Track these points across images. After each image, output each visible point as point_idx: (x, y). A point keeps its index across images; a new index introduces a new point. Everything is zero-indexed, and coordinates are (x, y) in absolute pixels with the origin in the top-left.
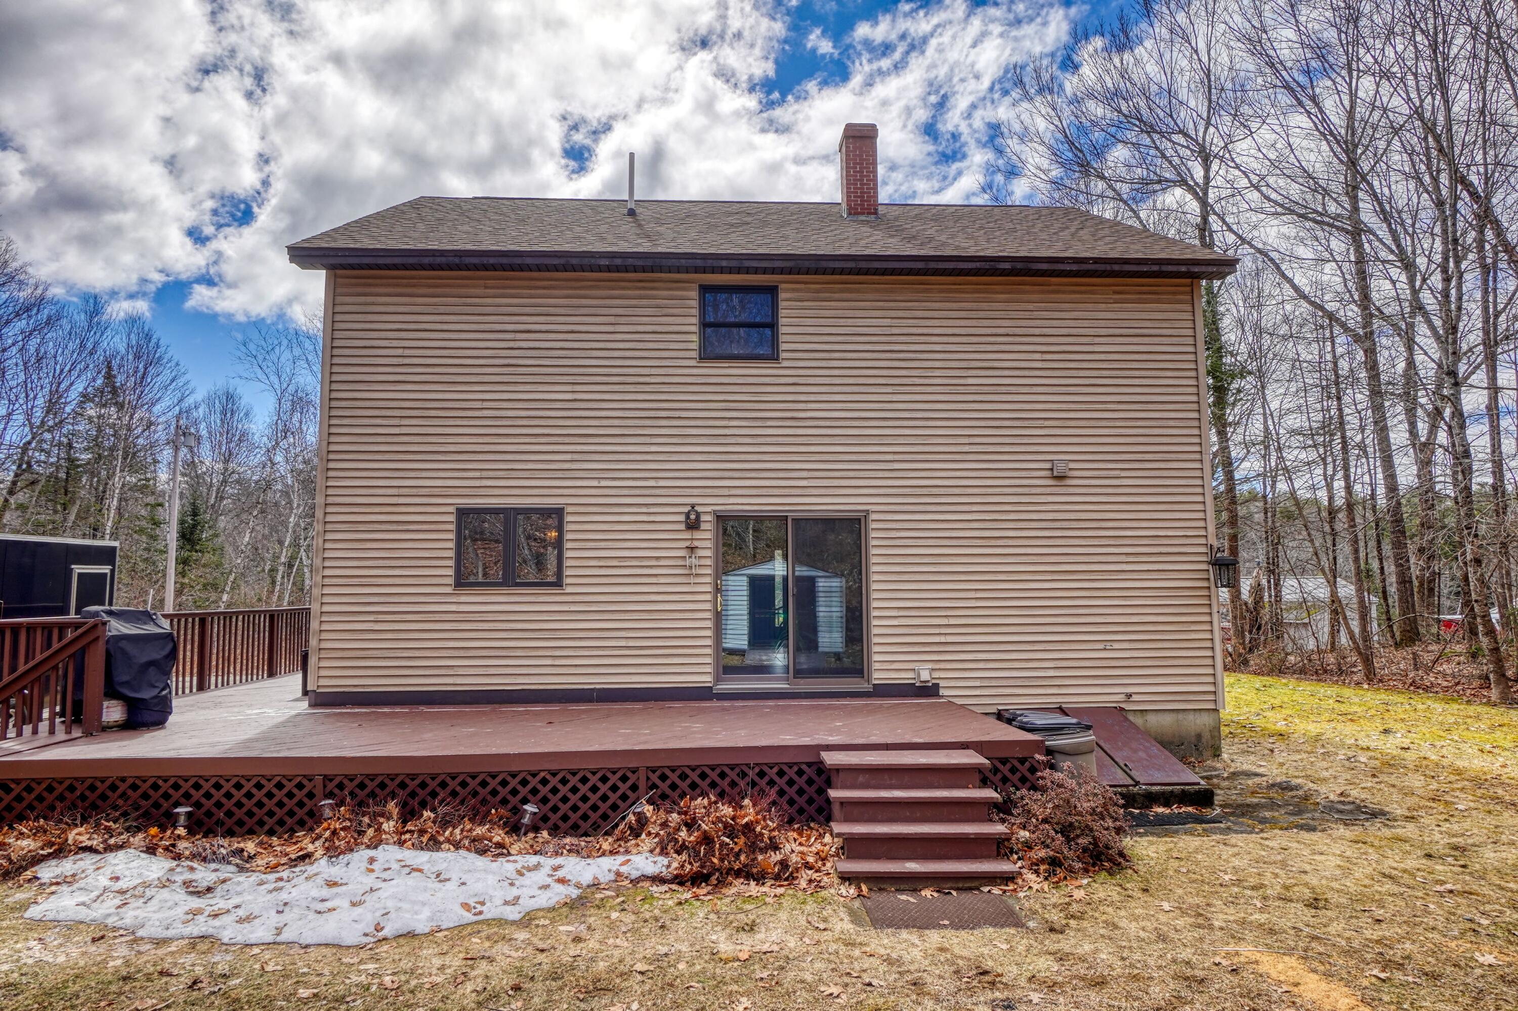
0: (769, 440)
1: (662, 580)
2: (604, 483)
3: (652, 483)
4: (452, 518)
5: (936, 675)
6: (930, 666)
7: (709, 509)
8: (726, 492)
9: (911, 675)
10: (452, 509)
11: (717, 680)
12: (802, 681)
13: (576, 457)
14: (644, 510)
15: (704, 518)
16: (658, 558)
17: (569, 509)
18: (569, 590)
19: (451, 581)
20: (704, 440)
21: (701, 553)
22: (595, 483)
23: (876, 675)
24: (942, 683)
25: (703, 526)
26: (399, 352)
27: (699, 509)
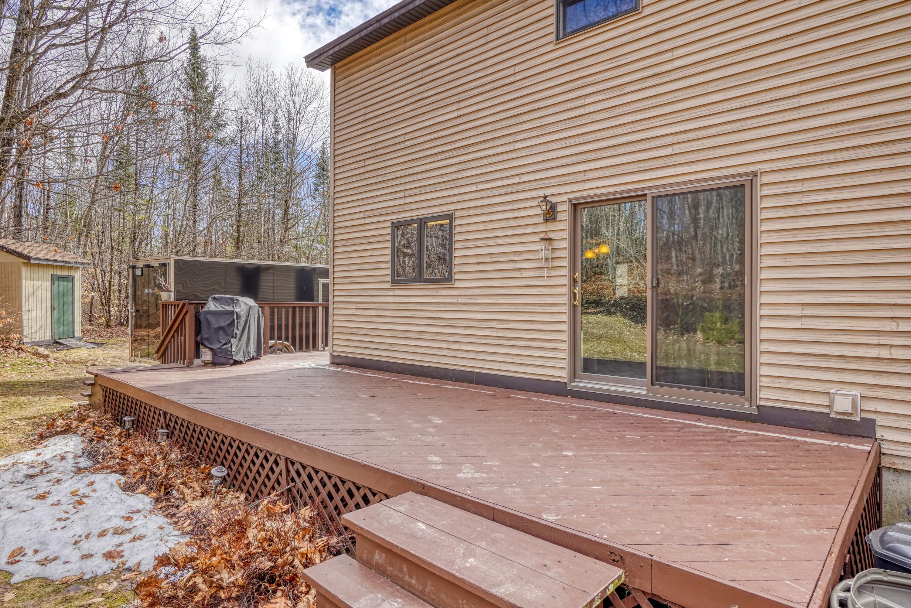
0: (626, 109)
1: (525, 274)
2: (481, 187)
3: (516, 180)
4: (389, 231)
5: (871, 406)
6: (857, 392)
7: (564, 198)
8: (581, 177)
9: (824, 401)
10: (389, 224)
11: (574, 376)
12: (662, 389)
13: (461, 167)
14: (510, 207)
15: (560, 208)
16: (521, 253)
17: (458, 214)
18: (457, 284)
19: (389, 279)
20: (562, 126)
21: (557, 245)
22: (474, 188)
23: (763, 394)
24: (880, 420)
25: (560, 217)
26: (362, 112)
27: (554, 200)
